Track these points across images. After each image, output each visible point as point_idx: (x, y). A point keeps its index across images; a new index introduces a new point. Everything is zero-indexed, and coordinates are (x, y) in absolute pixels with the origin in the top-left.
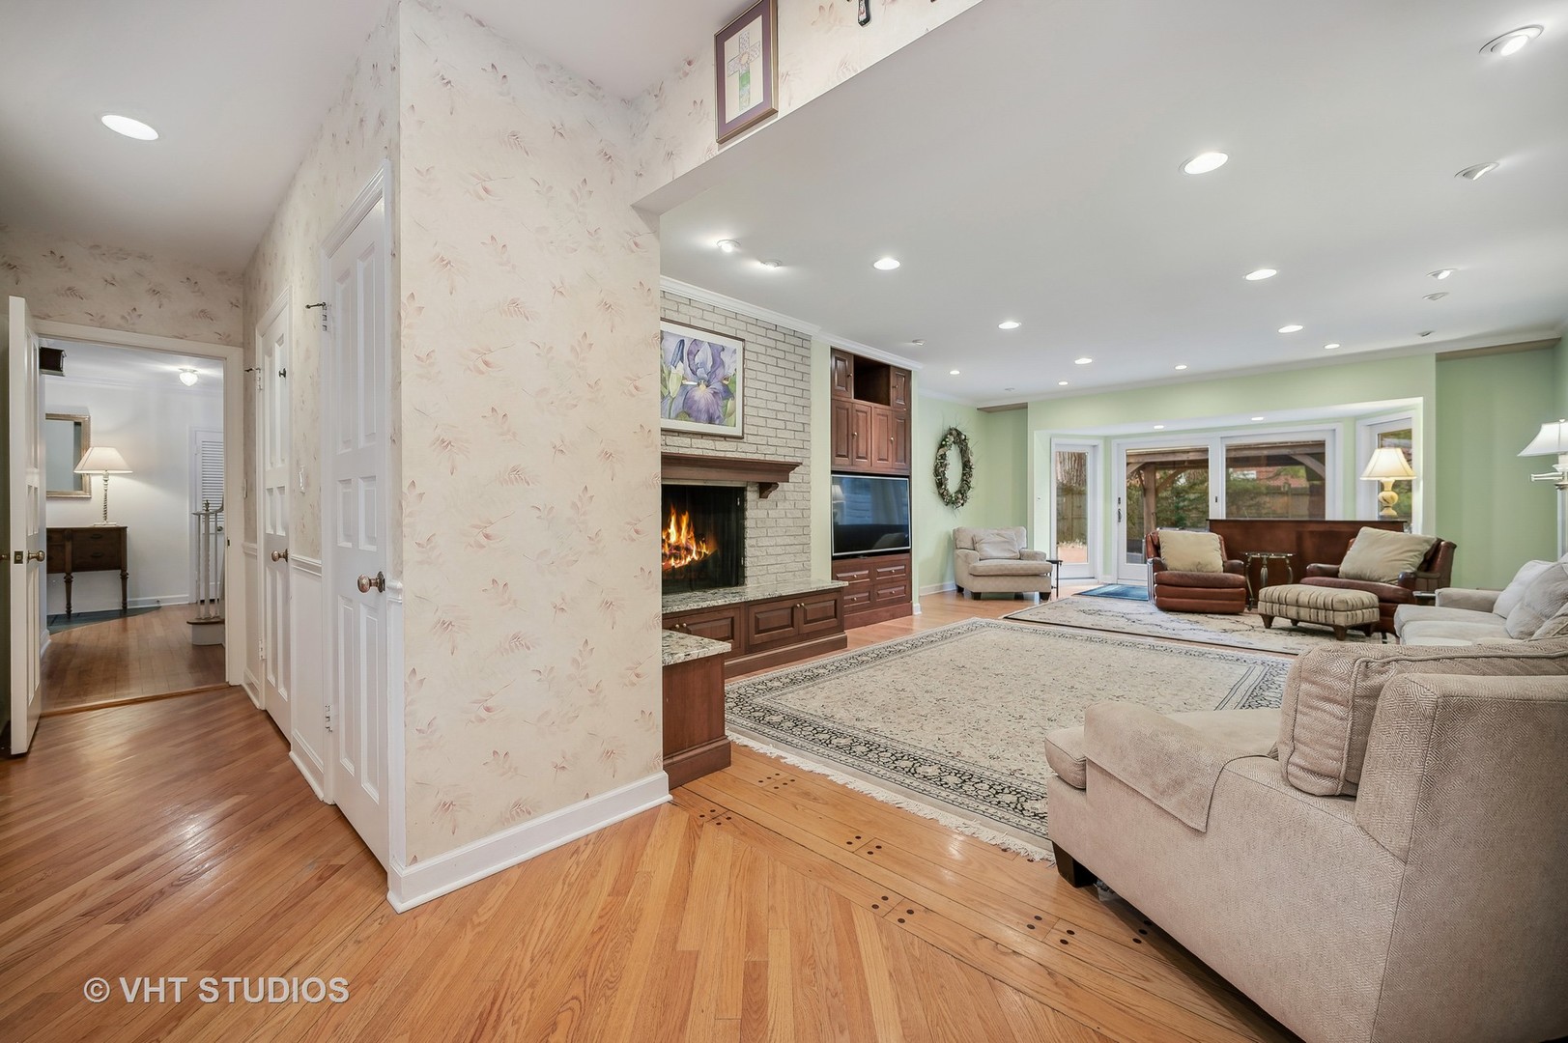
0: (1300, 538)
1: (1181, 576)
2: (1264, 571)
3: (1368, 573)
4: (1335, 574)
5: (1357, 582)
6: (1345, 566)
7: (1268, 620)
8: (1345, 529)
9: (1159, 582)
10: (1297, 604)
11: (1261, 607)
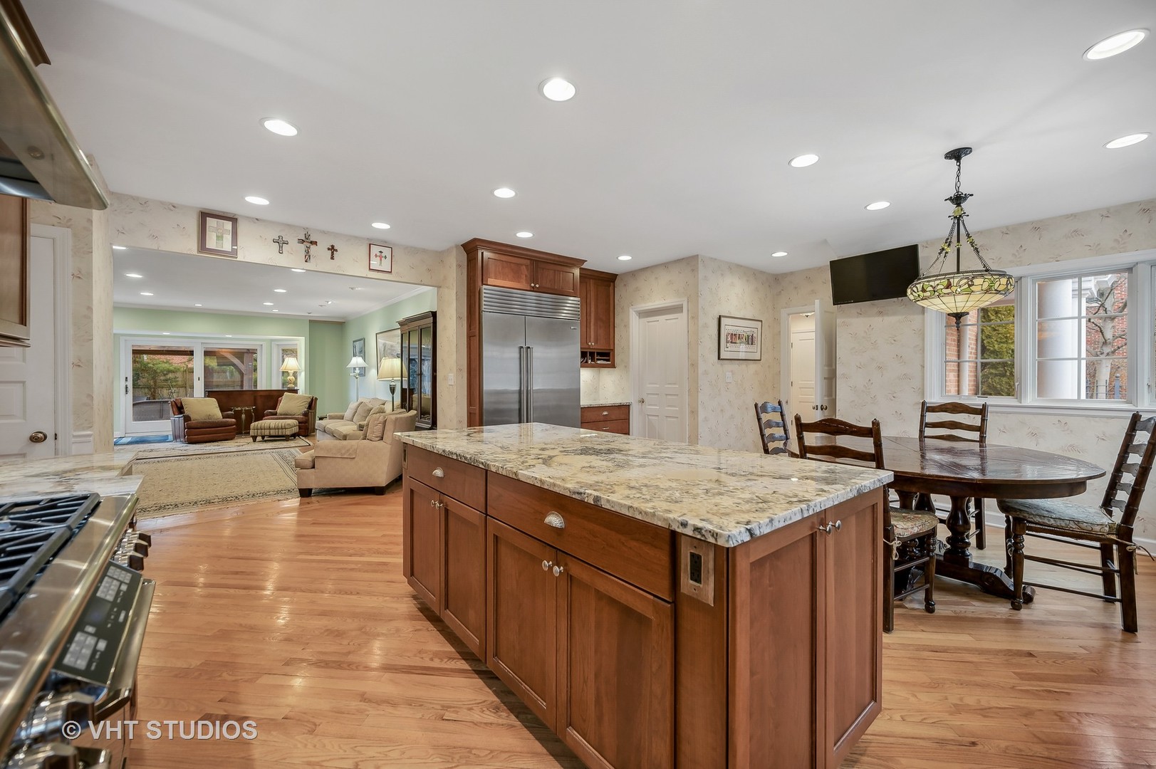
0: (255, 399)
1: (203, 423)
2: (243, 416)
3: (290, 412)
4: (276, 414)
5: (286, 416)
6: (280, 409)
7: (254, 438)
8: (275, 394)
9: (189, 428)
10: (270, 429)
11: (252, 433)
